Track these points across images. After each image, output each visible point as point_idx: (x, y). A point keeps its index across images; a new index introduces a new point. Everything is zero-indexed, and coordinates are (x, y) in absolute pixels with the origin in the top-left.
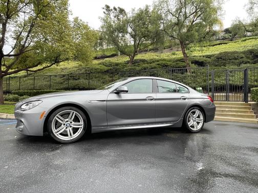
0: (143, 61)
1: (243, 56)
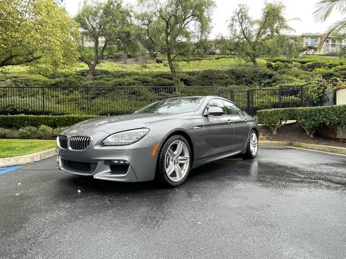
0: (106, 72)
1: (227, 76)
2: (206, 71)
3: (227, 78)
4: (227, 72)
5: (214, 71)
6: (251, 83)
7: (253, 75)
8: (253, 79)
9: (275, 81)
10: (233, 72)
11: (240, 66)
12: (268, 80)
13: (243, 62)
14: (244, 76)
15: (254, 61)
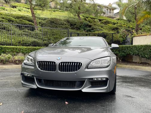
2: (52, 19)
3: (66, 24)
4: (65, 20)
5: (58, 19)
6: (79, 29)
7: (80, 24)
8: (80, 27)
9: (92, 29)
10: (68, 21)
11: (70, 18)
12: (89, 28)
13: (72, 15)
14: (75, 25)
15: (79, 16)
